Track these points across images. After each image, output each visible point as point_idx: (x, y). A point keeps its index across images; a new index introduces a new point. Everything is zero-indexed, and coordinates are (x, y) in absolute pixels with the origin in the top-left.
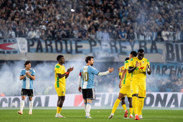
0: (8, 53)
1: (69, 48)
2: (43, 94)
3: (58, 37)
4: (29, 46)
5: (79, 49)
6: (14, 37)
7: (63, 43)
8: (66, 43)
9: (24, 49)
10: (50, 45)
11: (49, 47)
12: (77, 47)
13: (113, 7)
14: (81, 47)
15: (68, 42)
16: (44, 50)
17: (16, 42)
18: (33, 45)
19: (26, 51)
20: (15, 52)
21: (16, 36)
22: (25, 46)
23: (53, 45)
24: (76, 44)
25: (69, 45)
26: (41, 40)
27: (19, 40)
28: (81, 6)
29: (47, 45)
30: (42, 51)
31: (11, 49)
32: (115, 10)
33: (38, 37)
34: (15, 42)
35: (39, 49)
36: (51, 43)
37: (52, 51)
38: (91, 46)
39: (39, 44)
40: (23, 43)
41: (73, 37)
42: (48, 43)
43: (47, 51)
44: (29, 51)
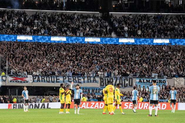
0: (24, 82)
1: (53, 80)
2: (41, 102)
3: (48, 74)
4: (33, 79)
6: (27, 74)
7: (50, 77)
8: (52, 78)
9: (31, 80)
10: (44, 79)
11: (43, 80)
12: (57, 79)
13: (75, 60)
14: (59, 79)
15: (53, 77)
16: (41, 81)
17: (28, 77)
18: (35, 79)
19: (32, 81)
20: (27, 82)
21: (28, 74)
22: (32, 79)
23: (45, 79)
24: (56, 78)
25: (53, 79)
26: (39, 76)
27: (29, 76)
28: (59, 60)
29: (42, 78)
30: (40, 82)
31: (25, 80)
32: (76, 61)
33: (38, 74)
34: (27, 77)
35: (38, 80)
36: (44, 78)
37: (44, 82)
38: (64, 79)
39: (39, 78)
40: (31, 78)
41: (55, 75)
42: (43, 77)
43: (42, 81)
44: (34, 81)
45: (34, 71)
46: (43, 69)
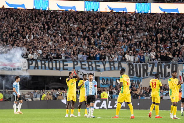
1: (58, 66)
3: (50, 58)
4: (29, 64)
5: (65, 67)
7: (54, 62)
8: (56, 63)
9: (25, 67)
10: (44, 64)
11: (43, 66)
12: (64, 65)
13: (91, 37)
14: (67, 65)
15: (58, 62)
16: (40, 68)
18: (32, 64)
19: (27, 68)
20: (19, 69)
23: (47, 64)
24: (63, 63)
25: (58, 64)
26: (38, 60)
28: (67, 36)
29: (42, 64)
30: (38, 69)
32: (92, 39)
33: (35, 58)
35: (36, 67)
36: (45, 63)
37: (45, 69)
38: (74, 65)
39: (37, 63)
40: (25, 63)
41: (61, 58)
42: (43, 62)
43: (42, 68)
44: (29, 68)
45: (30, 53)
46: (42, 50)
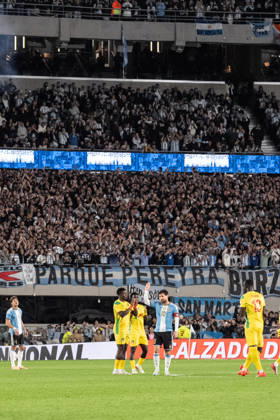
0: (11, 284)
1: (94, 278)
3: (79, 262)
4: (38, 275)
5: (108, 279)
6: (18, 262)
7: (86, 269)
8: (90, 272)
9: (32, 280)
10: (67, 274)
11: (65, 277)
12: (105, 276)
13: (155, 221)
14: (111, 275)
15: (93, 269)
16: (59, 281)
17: (21, 270)
18: (43, 274)
19: (34, 282)
20: (20, 284)
21: (21, 262)
22: (33, 275)
23: (72, 274)
24: (104, 272)
25: (93, 274)
26: (55, 267)
27: (24, 266)
28: (112, 220)
29: (62, 274)
30: (56, 283)
32: (159, 224)
33: (50, 262)
34: (19, 270)
35: (53, 279)
36: (69, 271)
37: (70, 282)
38: (125, 275)
39: (53, 272)
40: (31, 271)
41: (99, 262)
42: (65, 271)
43: (63, 282)
44: (38, 282)
45: (39, 253)
46: (64, 246)
